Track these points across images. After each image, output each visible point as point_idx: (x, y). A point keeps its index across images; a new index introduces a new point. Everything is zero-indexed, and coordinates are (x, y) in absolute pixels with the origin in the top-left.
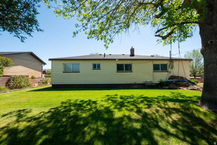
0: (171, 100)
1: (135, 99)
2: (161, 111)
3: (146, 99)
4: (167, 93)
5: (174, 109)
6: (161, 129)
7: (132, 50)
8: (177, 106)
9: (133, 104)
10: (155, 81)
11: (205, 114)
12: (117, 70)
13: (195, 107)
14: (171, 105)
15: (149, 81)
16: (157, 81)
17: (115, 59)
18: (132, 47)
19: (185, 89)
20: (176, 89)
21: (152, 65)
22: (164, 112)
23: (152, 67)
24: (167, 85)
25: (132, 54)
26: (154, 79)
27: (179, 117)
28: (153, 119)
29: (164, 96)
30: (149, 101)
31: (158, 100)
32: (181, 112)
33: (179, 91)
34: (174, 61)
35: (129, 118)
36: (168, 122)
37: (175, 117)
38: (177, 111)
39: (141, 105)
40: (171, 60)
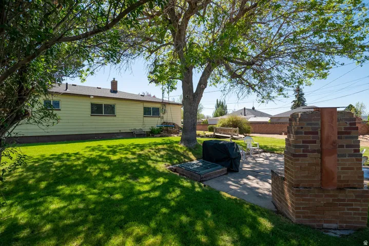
0: (160, 144)
1: (126, 147)
2: (152, 151)
3: (138, 145)
4: (158, 140)
5: (162, 149)
6: (152, 160)
7: (114, 84)
8: (165, 146)
9: (125, 150)
10: (146, 128)
11: (181, 148)
12: (92, 113)
13: (176, 145)
14: (160, 147)
15: (137, 128)
16: (147, 129)
17: (89, 96)
18: (114, 79)
19: (176, 136)
20: (167, 136)
21: (143, 108)
22: (155, 151)
23: (143, 110)
24: (159, 133)
25: (114, 90)
26: (144, 126)
27: (165, 152)
28: (146, 156)
29: (155, 142)
30: (141, 147)
31: (150, 145)
32: (167, 150)
33: (170, 138)
34: (167, 105)
35: (126, 158)
36: (157, 156)
37: (162, 153)
38: (164, 149)
39: (134, 150)
40: (164, 104)
